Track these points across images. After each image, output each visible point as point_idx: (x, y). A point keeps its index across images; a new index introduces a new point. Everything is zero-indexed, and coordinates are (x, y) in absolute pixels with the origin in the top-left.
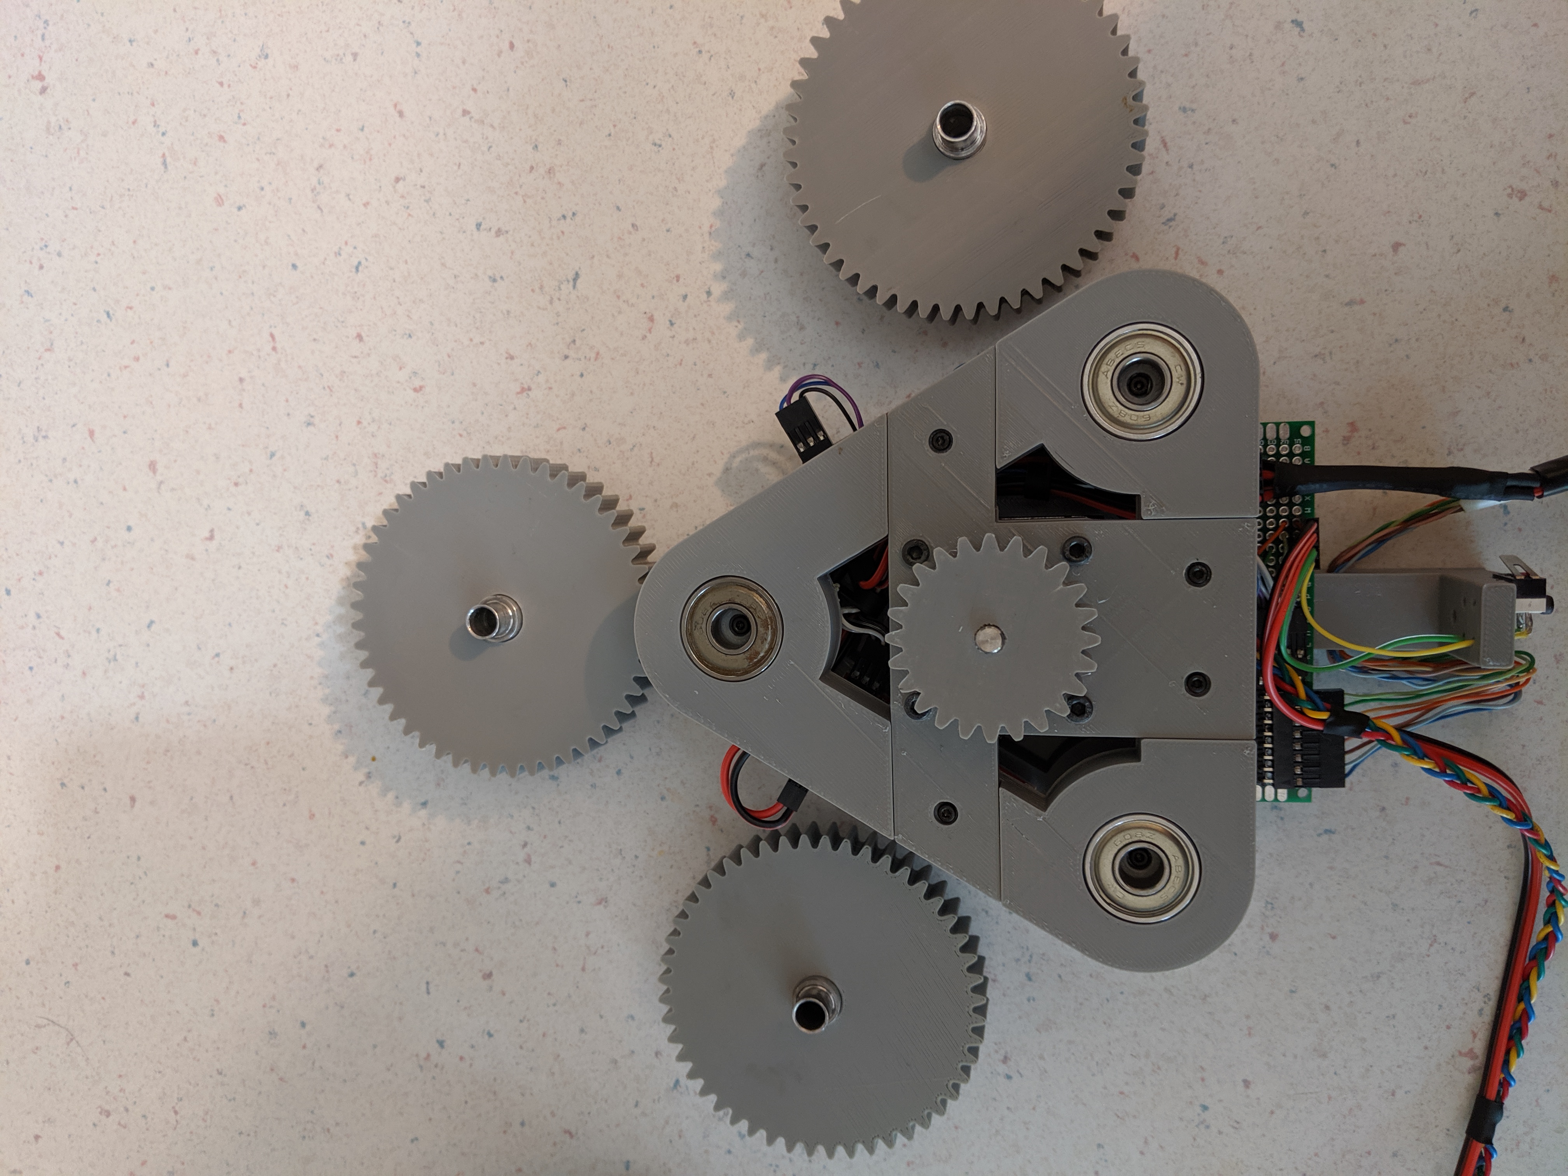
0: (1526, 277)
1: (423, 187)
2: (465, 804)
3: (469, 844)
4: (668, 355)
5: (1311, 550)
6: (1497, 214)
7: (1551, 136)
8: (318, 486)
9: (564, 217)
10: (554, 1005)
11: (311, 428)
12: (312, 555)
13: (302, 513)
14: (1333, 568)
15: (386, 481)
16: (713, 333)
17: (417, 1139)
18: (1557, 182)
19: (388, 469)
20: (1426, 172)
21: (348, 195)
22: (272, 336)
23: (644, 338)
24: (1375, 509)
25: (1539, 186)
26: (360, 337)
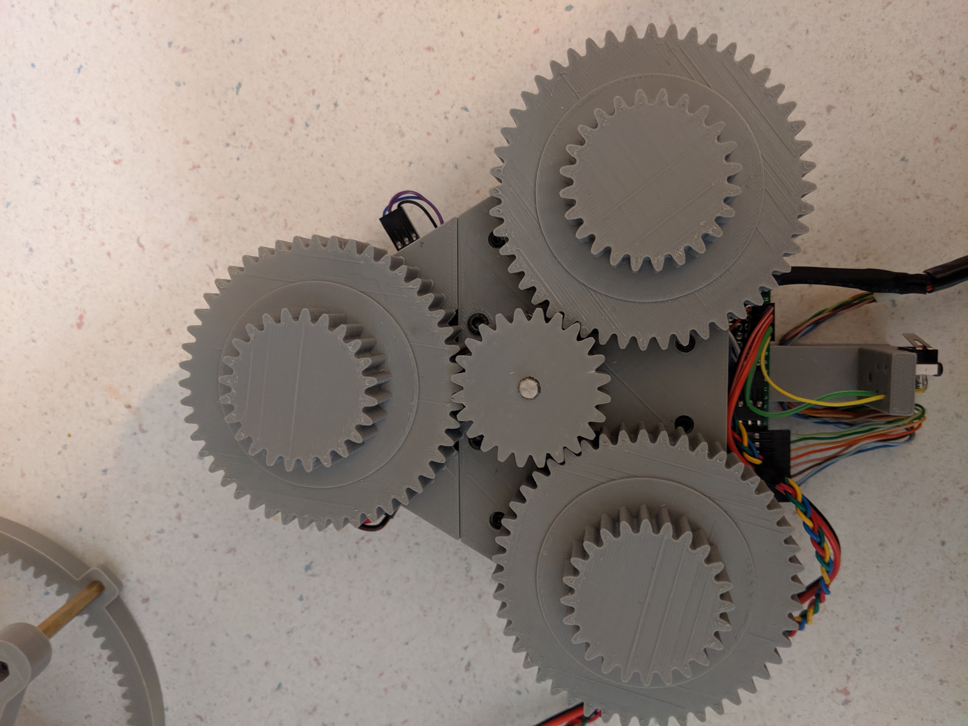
0: (918, 137)
1: (132, 13)
2: (135, 473)
3: (136, 502)
4: (303, 148)
5: (769, 327)
6: (901, 91)
7: (941, 38)
8: (40, 230)
9: (233, 41)
10: (193, 624)
11: (38, 187)
12: (33, 281)
13: (27, 249)
14: (783, 341)
15: (89, 229)
16: (337, 134)
17: (89, 716)
18: (944, 71)
19: (91, 220)
20: (854, 57)
21: (76, 16)
22: (13, 116)
23: (286, 134)
24: (802, 296)
25: (931, 73)
26: (77, 121)
